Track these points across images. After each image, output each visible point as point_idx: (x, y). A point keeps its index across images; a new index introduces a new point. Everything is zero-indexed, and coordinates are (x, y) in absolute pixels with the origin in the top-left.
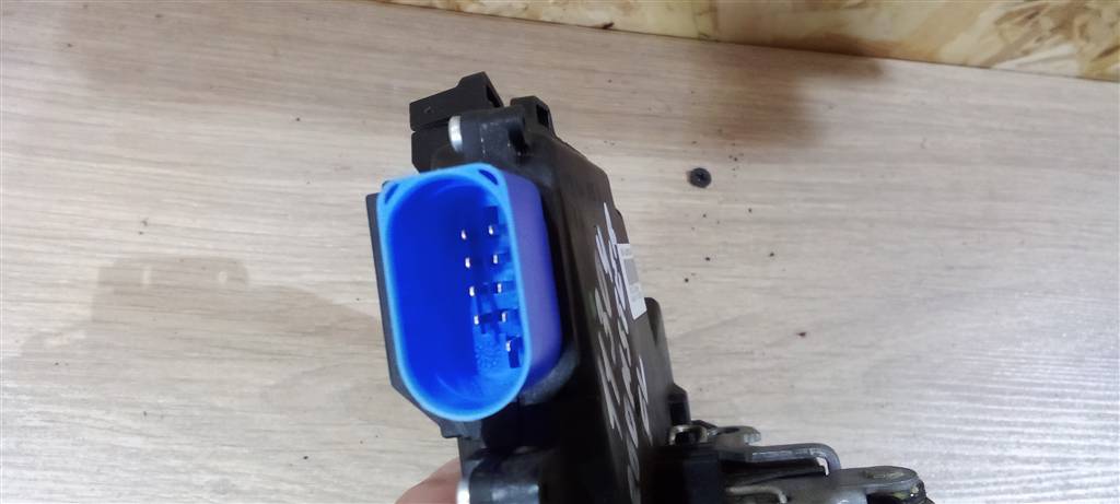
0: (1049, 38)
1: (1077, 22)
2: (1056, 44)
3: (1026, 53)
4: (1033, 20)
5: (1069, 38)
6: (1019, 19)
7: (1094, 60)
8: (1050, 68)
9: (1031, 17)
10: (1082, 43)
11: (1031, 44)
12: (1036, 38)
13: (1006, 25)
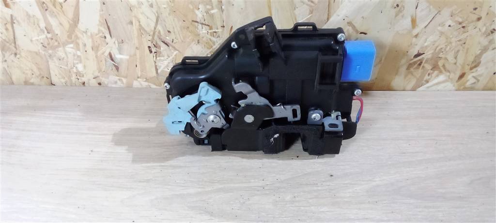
0: (433, 73)
1: (440, 64)
2: (437, 76)
3: (427, 82)
4: (422, 66)
5: (441, 72)
6: (416, 66)
7: (457, 82)
8: (440, 87)
9: (420, 65)
10: (448, 74)
11: (426, 77)
12: (428, 74)
13: (412, 69)
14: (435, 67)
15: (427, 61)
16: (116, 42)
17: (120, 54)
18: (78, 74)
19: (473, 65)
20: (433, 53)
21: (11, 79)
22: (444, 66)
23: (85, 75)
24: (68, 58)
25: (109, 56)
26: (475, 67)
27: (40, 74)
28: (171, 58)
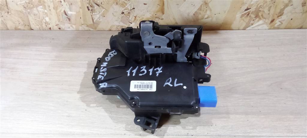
14: (257, 16)
15: (252, 13)
16: (68, 4)
17: (71, 11)
18: (46, 23)
19: (279, 15)
20: (256, 8)
21: (7, 26)
22: (262, 15)
23: (50, 24)
24: (40, 14)
25: (64, 13)
26: (280, 16)
27: (24, 24)
28: (101, 13)
